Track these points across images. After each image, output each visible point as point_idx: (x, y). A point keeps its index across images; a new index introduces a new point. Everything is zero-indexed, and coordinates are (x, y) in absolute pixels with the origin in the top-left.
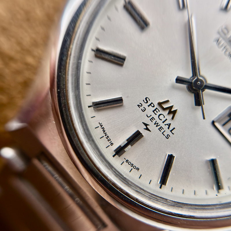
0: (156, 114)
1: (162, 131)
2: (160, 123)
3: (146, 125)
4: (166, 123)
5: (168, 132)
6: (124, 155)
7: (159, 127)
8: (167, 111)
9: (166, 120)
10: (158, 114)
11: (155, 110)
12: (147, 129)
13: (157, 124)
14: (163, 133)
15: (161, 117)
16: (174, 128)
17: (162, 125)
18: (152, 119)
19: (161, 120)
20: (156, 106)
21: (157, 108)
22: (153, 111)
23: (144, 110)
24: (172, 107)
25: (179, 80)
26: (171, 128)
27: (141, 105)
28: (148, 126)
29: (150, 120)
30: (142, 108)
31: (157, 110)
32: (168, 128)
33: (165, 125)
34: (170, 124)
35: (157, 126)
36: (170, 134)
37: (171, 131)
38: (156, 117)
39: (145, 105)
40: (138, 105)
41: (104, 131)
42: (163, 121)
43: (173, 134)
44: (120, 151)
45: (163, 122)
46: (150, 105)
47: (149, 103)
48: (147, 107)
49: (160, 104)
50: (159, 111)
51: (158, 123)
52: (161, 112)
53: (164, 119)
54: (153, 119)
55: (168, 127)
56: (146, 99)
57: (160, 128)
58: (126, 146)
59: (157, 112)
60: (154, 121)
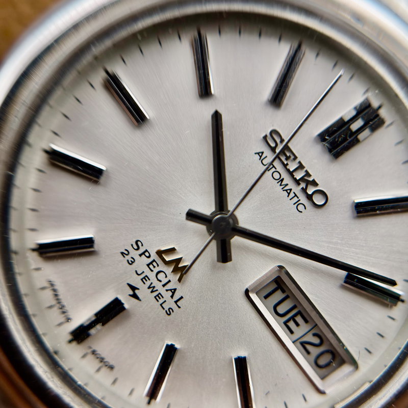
0: (152, 271)
1: (161, 301)
2: (158, 286)
3: (133, 288)
4: (168, 287)
5: (170, 303)
6: (88, 342)
7: (155, 294)
8: (172, 267)
9: (170, 281)
10: (156, 270)
11: (151, 263)
12: (135, 296)
13: (152, 288)
14: (161, 305)
15: (161, 276)
16: (182, 298)
17: (162, 290)
18: (144, 278)
19: (160, 281)
20: (154, 256)
21: (154, 261)
22: (148, 265)
23: (132, 262)
24: (179, 260)
25: (192, 216)
26: (176, 297)
27: (126, 252)
28: (137, 291)
29: (142, 280)
30: (128, 258)
31: (154, 264)
32: (172, 297)
33: (167, 290)
34: (175, 290)
35: (152, 292)
36: (174, 306)
37: (176, 302)
38: (152, 276)
39: (134, 254)
40: (122, 253)
41: (56, 295)
42: (163, 283)
43: (179, 307)
44: (80, 335)
45: (164, 286)
46: (143, 253)
47: (142, 250)
48: (137, 257)
49: (160, 253)
50: (158, 265)
51: (154, 287)
52: (162, 267)
53: (165, 281)
54: (146, 278)
55: (171, 294)
56: (137, 242)
57: (158, 295)
58: (92, 325)
59: (154, 267)
60: (148, 283)
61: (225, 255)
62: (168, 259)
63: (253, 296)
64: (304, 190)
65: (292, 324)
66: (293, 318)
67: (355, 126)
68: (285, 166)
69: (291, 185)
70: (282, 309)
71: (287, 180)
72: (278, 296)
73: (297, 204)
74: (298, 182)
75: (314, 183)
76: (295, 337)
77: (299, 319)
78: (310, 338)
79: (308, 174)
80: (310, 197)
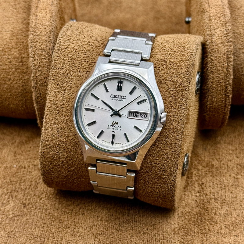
2: (116, 128)
3: (113, 131)
5: (120, 129)
6: (114, 143)
8: (115, 124)
9: (117, 126)
12: (115, 132)
15: (115, 126)
17: (117, 128)
20: (112, 125)
22: (112, 127)
25: (112, 116)
26: (120, 127)
38: (114, 128)
39: (109, 127)
40: (108, 129)
41: (105, 141)
44: (113, 143)
49: (112, 124)
52: (114, 125)
56: (108, 125)
58: (113, 140)
61: (120, 116)
62: (114, 123)
63: (129, 117)
64: (122, 98)
65: (137, 116)
66: (137, 115)
67: (120, 85)
68: (117, 98)
69: (120, 99)
70: (134, 116)
71: (119, 99)
72: (132, 114)
73: (123, 101)
74: (120, 98)
75: (122, 96)
76: (139, 117)
77: (138, 114)
78: (141, 115)
79: (120, 96)
80: (123, 98)
